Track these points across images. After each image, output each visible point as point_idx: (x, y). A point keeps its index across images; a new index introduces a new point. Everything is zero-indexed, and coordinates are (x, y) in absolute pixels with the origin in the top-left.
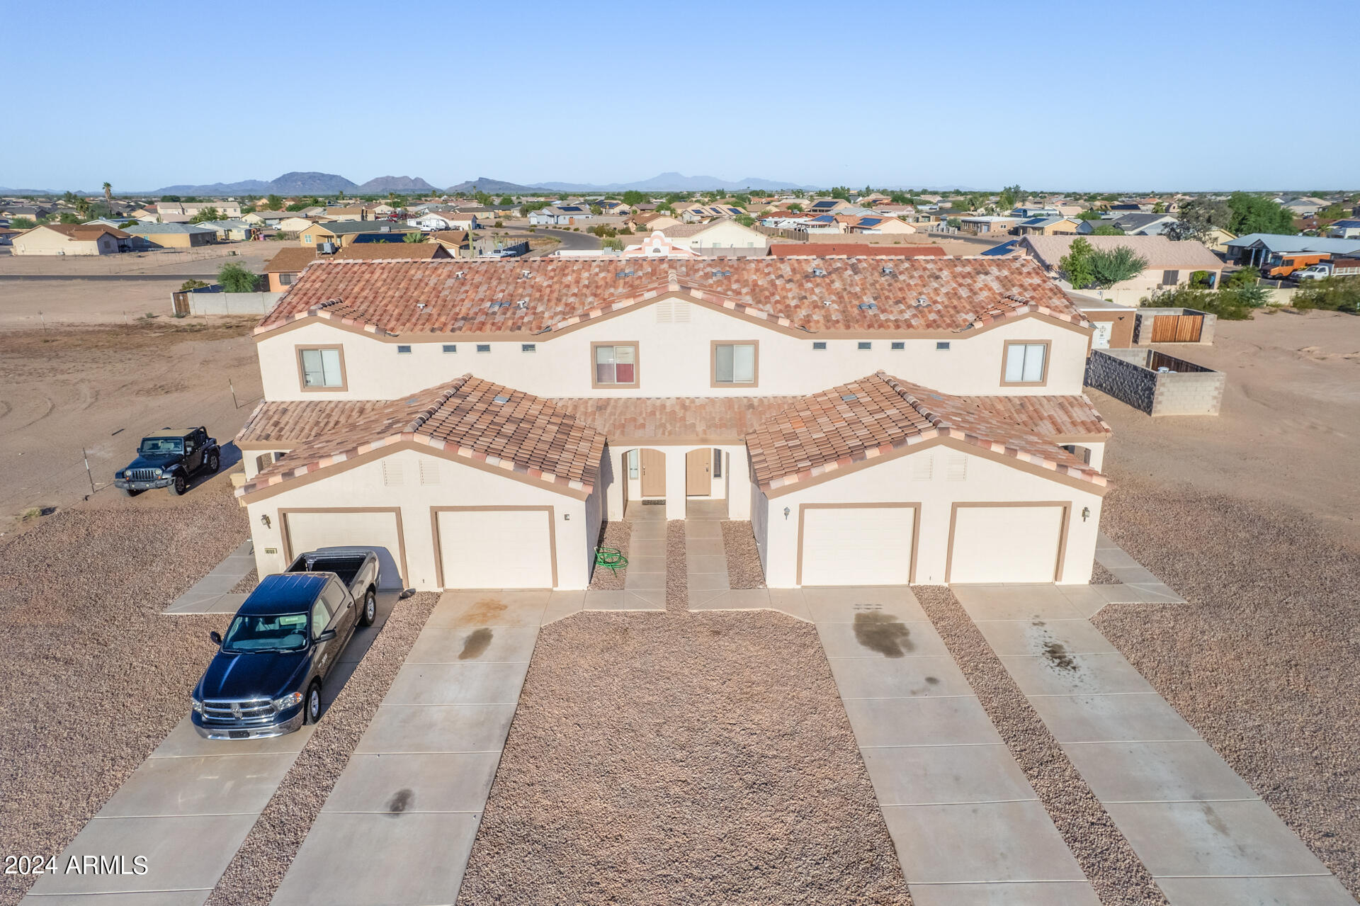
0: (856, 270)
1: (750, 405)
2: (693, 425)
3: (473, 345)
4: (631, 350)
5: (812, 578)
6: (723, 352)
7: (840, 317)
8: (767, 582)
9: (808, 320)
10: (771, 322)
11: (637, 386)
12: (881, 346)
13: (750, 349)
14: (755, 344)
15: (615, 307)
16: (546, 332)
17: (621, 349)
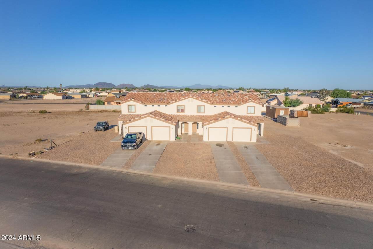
0: (223, 95)
1: (203, 116)
2: (193, 119)
3: (157, 105)
4: (183, 107)
5: (210, 140)
6: (199, 107)
7: (219, 102)
8: (204, 140)
9: (213, 102)
10: (207, 102)
11: (184, 113)
12: (226, 106)
13: (203, 107)
14: (204, 106)
15: (181, 99)
16: (169, 103)
17: (181, 107)
